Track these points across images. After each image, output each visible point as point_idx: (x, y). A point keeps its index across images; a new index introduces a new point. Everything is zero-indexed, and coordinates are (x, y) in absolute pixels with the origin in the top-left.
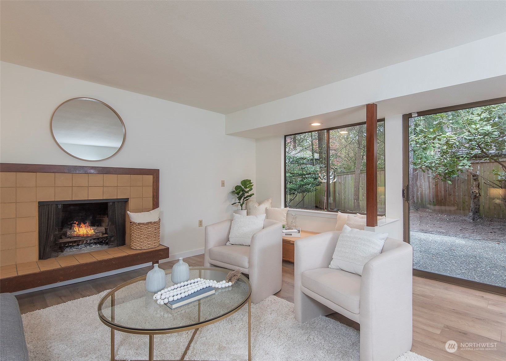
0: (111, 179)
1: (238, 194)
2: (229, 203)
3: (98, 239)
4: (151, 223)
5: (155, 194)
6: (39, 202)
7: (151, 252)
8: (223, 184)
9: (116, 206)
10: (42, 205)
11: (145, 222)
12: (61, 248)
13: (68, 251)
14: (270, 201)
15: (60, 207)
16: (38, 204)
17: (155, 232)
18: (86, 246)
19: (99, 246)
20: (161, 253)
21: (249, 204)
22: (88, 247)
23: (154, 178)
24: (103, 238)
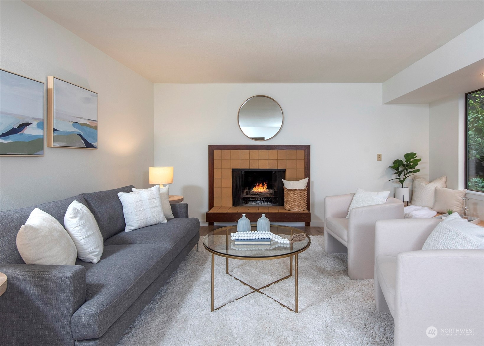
0: (273, 154)
1: (397, 169)
2: (387, 179)
3: (267, 198)
4: (296, 190)
5: (306, 166)
6: (232, 169)
7: (295, 213)
8: (379, 157)
9: (277, 174)
10: (234, 171)
11: (292, 188)
12: (246, 200)
13: (251, 204)
14: (444, 179)
15: (243, 173)
16: (231, 170)
17: (300, 198)
18: (261, 202)
19: (269, 203)
20: (304, 216)
21: (416, 182)
22: (262, 203)
23: (305, 152)
24: (271, 198)
